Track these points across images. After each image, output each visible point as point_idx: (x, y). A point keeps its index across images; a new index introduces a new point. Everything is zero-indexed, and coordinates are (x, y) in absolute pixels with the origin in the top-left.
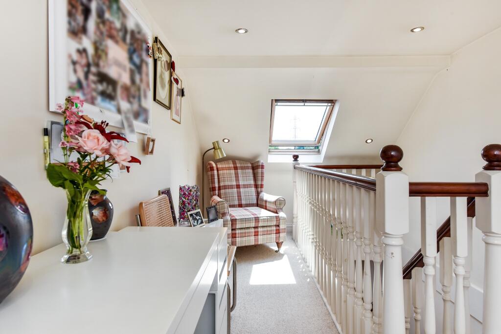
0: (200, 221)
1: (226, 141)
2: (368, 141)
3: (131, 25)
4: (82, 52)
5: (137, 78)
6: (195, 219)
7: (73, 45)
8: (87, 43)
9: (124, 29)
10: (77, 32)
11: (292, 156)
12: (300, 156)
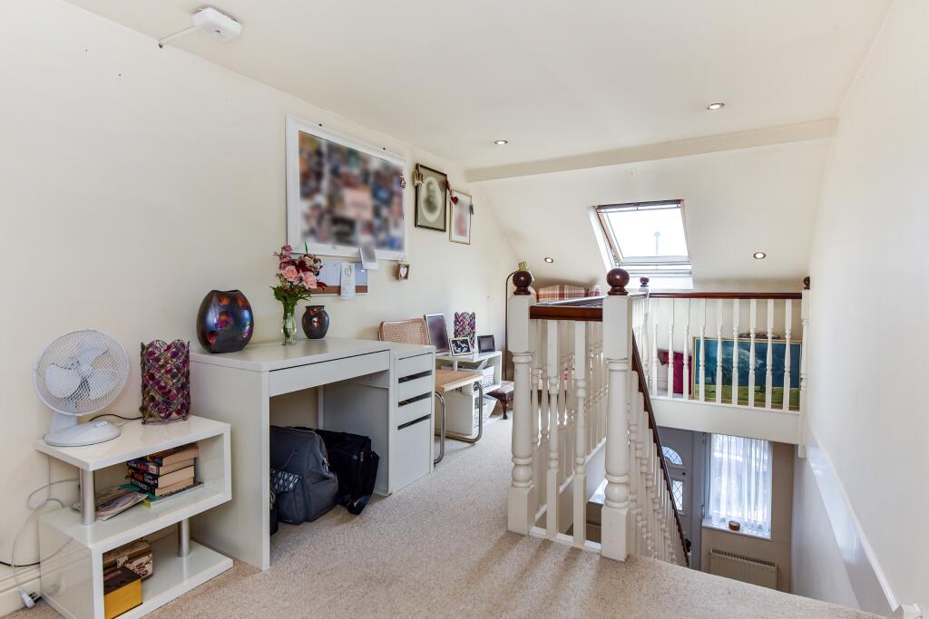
0: (465, 349)
1: (549, 260)
2: (757, 256)
3: (375, 165)
4: (316, 207)
5: (385, 212)
6: (458, 346)
7: (305, 206)
8: (321, 199)
9: (366, 174)
10: (307, 193)
11: (639, 279)
12: (650, 279)
